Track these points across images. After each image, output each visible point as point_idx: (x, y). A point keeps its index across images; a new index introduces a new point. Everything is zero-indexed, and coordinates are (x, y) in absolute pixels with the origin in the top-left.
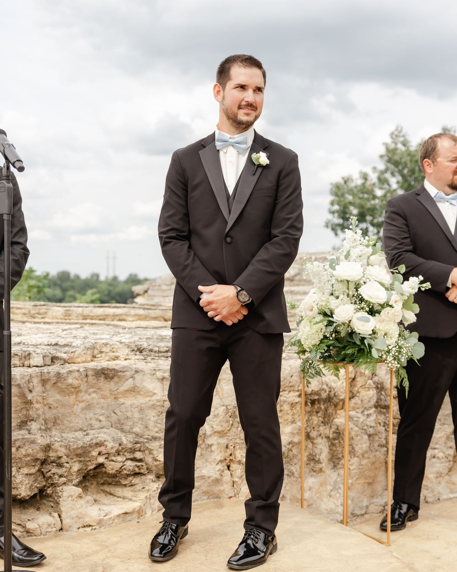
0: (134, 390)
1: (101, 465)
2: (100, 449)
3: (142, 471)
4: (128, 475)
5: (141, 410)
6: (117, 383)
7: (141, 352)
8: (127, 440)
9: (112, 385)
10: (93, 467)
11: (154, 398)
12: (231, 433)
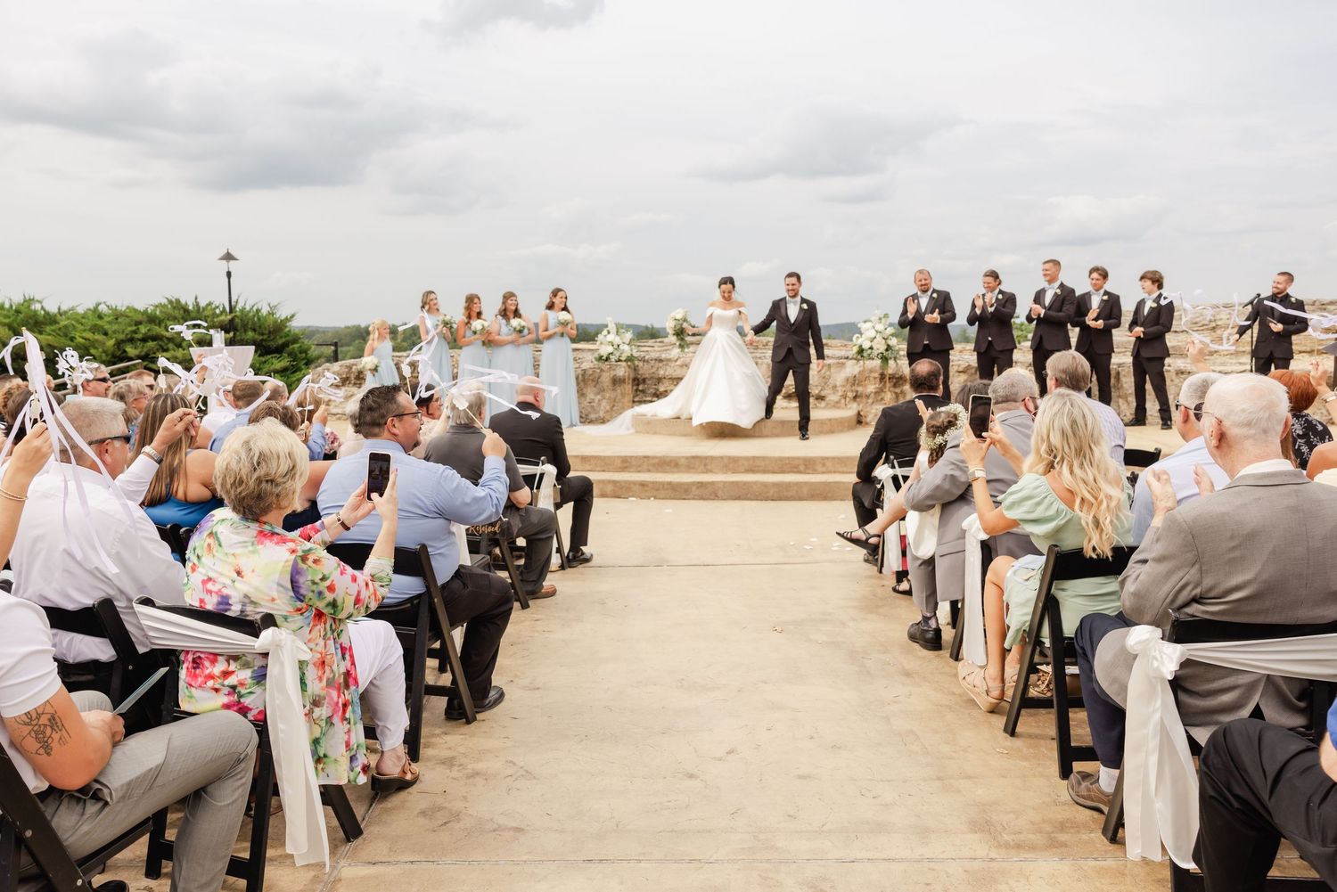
12: (847, 387)
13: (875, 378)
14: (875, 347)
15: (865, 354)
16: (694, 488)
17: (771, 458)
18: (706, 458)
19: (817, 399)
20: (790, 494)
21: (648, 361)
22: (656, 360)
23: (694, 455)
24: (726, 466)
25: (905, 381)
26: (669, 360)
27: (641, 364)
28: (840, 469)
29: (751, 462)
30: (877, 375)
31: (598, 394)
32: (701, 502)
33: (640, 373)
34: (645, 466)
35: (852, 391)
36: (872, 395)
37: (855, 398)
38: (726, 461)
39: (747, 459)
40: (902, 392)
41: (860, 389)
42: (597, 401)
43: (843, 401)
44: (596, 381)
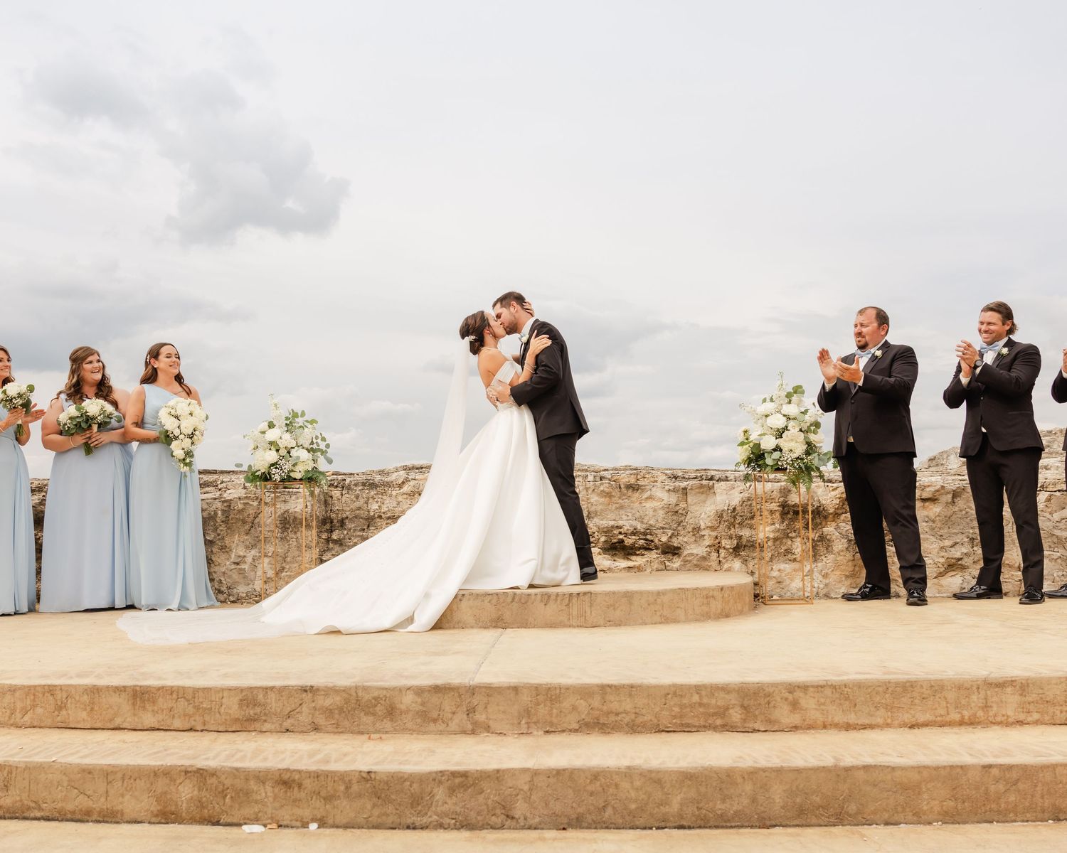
0: (650, 498)
1: (622, 541)
2: (620, 530)
3: (651, 547)
4: (640, 549)
5: (655, 510)
6: (641, 493)
7: (676, 479)
8: (640, 527)
9: (637, 495)
10: (616, 541)
11: (663, 502)
12: (720, 529)
13: (772, 512)
14: (785, 449)
15: (769, 461)
16: (440, 793)
17: (649, 687)
18: (473, 690)
19: (664, 553)
20: (732, 807)
21: (349, 488)
22: (364, 484)
23: (439, 682)
24: (528, 713)
25: (825, 517)
26: (389, 485)
27: (336, 493)
28: (839, 718)
29: (596, 702)
30: (774, 506)
31: (253, 546)
32: (465, 834)
33: (335, 509)
34: (304, 717)
35: (731, 538)
36: (770, 543)
37: (737, 550)
38: (526, 698)
39: (585, 692)
40: (822, 538)
41: (745, 533)
42: (249, 559)
43: (714, 555)
44: (251, 524)
